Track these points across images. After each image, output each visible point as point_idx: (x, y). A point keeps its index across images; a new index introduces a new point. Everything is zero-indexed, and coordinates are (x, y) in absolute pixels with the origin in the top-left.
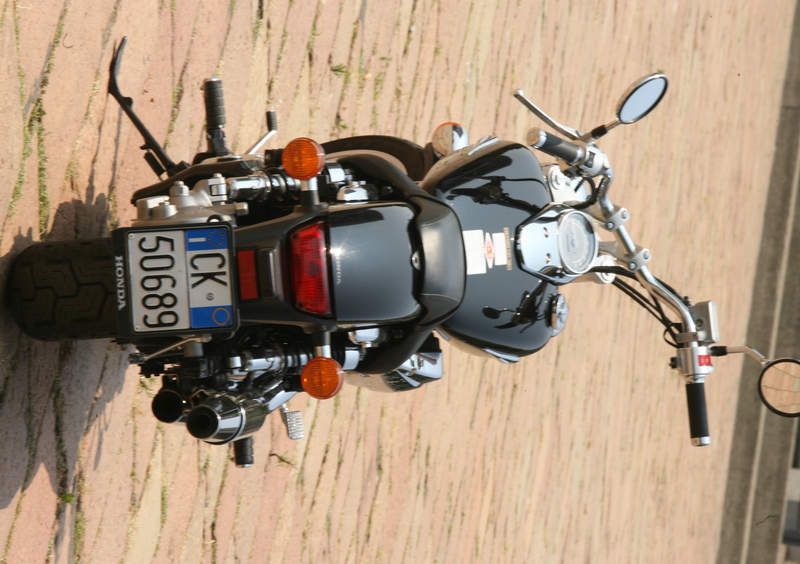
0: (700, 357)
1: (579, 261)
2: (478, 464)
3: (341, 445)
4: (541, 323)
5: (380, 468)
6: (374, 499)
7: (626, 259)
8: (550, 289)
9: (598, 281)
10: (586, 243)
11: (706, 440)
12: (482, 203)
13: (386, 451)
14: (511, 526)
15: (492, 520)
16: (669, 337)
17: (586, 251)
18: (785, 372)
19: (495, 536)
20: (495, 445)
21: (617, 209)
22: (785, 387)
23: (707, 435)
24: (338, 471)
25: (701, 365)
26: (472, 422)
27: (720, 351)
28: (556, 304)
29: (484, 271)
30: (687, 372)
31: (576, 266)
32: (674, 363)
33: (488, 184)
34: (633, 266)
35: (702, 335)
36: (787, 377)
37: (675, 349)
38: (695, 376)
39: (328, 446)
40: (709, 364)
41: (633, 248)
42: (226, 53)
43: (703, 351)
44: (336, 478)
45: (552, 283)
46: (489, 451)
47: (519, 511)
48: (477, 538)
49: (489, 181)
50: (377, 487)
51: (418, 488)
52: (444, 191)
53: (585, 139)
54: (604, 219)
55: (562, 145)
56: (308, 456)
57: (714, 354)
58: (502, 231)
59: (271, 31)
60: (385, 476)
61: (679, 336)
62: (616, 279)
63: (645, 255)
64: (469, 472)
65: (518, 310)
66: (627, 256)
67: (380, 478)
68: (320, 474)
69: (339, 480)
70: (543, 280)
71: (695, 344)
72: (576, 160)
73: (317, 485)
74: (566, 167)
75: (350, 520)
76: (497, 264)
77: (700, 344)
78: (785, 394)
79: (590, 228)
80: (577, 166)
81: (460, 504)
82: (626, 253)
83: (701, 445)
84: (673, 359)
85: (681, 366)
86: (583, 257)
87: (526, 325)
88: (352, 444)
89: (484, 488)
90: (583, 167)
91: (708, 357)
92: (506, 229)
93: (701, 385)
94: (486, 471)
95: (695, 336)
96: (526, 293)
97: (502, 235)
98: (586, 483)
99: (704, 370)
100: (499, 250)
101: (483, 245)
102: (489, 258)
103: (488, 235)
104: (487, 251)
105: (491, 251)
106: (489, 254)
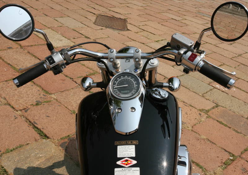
27: (198, 45)
63: (136, 52)
76: (134, 155)
95: (179, 54)
100: (127, 153)
101: (123, 168)
102: (131, 163)
103: (119, 163)
104: (127, 165)
105: (127, 161)
106: (129, 162)
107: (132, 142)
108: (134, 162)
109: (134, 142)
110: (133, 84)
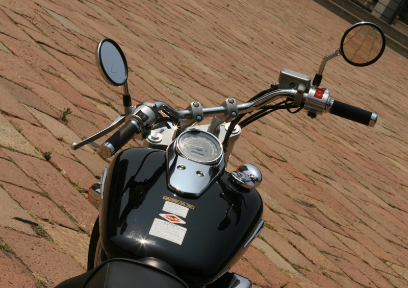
0: (315, 95)
1: (214, 150)
2: (329, 143)
3: (292, 231)
4: (244, 195)
5: (311, 205)
6: (323, 214)
7: (228, 116)
8: (224, 178)
9: (236, 138)
10: (204, 140)
11: (374, 115)
12: (141, 203)
13: (305, 199)
14: (356, 133)
15: (351, 142)
16: (293, 110)
17: (209, 142)
18: (350, 39)
19: (358, 143)
20: (325, 130)
21: (189, 108)
22: (360, 43)
23: (371, 113)
24: (303, 237)
25: (321, 97)
26: (312, 140)
27: (318, 79)
28: (236, 180)
29: (185, 229)
30: (322, 108)
31: (216, 154)
32: (312, 114)
33: (130, 191)
34: (234, 113)
35: (301, 88)
36: (354, 39)
37: (303, 109)
38: (327, 104)
39: (289, 242)
40: (323, 91)
41: (222, 108)
42: (31, 268)
43: (312, 92)
44: (306, 240)
45: (220, 175)
46: (326, 135)
47: (353, 127)
48: (357, 154)
49: (129, 189)
50: (319, 210)
51: (327, 183)
52: (115, 234)
53: (128, 112)
54: (193, 120)
55: (122, 132)
56: (289, 259)
57: (318, 85)
58: (164, 201)
59: (50, 220)
60: (316, 204)
61: (295, 103)
62: (240, 125)
63: (230, 102)
64: (330, 149)
65: (230, 204)
66: (226, 114)
67: (316, 207)
68: (300, 252)
69: (307, 238)
70: (217, 181)
71: (306, 95)
72: (138, 127)
73: (304, 256)
74: (140, 135)
75: (327, 235)
76: (185, 216)
77: (307, 91)
78: (364, 44)
79: (195, 133)
80: (143, 127)
81: (341, 159)
82: (223, 114)
83: (375, 121)
84: (309, 115)
85: (316, 111)
86: (212, 146)
87: (243, 203)
88: (294, 222)
89: (339, 143)
90: (145, 124)
91: (318, 90)
92: (164, 198)
93: (335, 102)
94: (333, 139)
95: (300, 92)
96: (221, 195)
97: (167, 203)
98: (352, 90)
99: (325, 96)
100: (177, 211)
101: (166, 222)
102: (178, 221)
103: (162, 215)
104: (172, 220)
105: (173, 217)
106: (176, 219)
107: (186, 205)
108: (183, 222)
109: (190, 206)
110: (211, 151)
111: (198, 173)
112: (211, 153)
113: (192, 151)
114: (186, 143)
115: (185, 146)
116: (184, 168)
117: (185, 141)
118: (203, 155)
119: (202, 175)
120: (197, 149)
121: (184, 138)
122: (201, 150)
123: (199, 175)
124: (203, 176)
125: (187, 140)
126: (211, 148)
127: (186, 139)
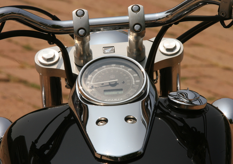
1: (132, 76)
17: (122, 68)
110: (130, 79)
111: (127, 119)
112: (131, 82)
113: (105, 91)
114: (92, 83)
115: (92, 87)
116: (106, 121)
117: (90, 81)
118: (121, 90)
119: (134, 119)
120: (110, 85)
121: (86, 76)
122: (116, 84)
123: (129, 121)
124: (136, 120)
125: (91, 78)
126: (127, 75)
127: (90, 76)
